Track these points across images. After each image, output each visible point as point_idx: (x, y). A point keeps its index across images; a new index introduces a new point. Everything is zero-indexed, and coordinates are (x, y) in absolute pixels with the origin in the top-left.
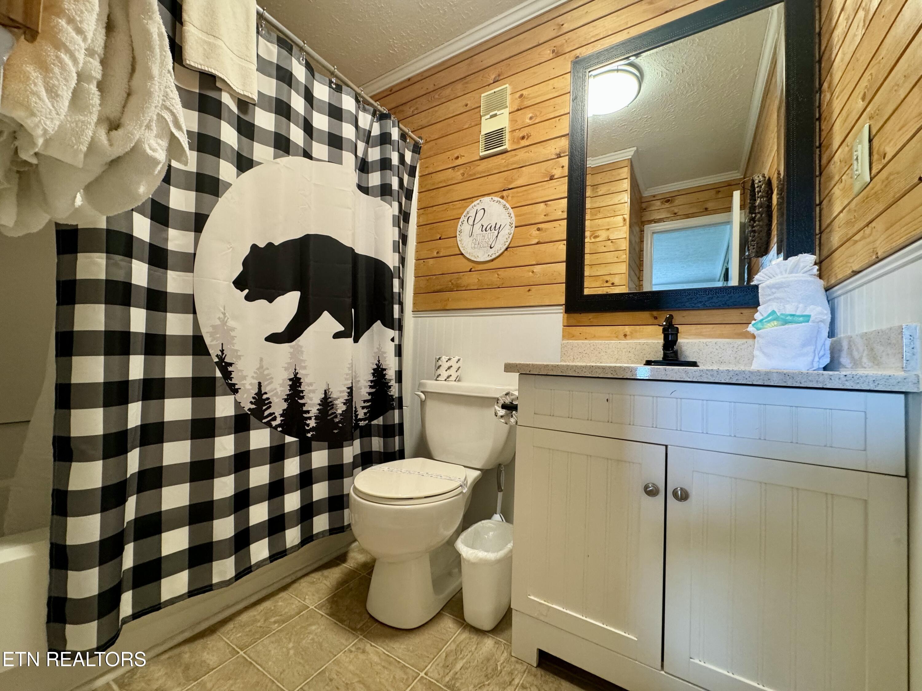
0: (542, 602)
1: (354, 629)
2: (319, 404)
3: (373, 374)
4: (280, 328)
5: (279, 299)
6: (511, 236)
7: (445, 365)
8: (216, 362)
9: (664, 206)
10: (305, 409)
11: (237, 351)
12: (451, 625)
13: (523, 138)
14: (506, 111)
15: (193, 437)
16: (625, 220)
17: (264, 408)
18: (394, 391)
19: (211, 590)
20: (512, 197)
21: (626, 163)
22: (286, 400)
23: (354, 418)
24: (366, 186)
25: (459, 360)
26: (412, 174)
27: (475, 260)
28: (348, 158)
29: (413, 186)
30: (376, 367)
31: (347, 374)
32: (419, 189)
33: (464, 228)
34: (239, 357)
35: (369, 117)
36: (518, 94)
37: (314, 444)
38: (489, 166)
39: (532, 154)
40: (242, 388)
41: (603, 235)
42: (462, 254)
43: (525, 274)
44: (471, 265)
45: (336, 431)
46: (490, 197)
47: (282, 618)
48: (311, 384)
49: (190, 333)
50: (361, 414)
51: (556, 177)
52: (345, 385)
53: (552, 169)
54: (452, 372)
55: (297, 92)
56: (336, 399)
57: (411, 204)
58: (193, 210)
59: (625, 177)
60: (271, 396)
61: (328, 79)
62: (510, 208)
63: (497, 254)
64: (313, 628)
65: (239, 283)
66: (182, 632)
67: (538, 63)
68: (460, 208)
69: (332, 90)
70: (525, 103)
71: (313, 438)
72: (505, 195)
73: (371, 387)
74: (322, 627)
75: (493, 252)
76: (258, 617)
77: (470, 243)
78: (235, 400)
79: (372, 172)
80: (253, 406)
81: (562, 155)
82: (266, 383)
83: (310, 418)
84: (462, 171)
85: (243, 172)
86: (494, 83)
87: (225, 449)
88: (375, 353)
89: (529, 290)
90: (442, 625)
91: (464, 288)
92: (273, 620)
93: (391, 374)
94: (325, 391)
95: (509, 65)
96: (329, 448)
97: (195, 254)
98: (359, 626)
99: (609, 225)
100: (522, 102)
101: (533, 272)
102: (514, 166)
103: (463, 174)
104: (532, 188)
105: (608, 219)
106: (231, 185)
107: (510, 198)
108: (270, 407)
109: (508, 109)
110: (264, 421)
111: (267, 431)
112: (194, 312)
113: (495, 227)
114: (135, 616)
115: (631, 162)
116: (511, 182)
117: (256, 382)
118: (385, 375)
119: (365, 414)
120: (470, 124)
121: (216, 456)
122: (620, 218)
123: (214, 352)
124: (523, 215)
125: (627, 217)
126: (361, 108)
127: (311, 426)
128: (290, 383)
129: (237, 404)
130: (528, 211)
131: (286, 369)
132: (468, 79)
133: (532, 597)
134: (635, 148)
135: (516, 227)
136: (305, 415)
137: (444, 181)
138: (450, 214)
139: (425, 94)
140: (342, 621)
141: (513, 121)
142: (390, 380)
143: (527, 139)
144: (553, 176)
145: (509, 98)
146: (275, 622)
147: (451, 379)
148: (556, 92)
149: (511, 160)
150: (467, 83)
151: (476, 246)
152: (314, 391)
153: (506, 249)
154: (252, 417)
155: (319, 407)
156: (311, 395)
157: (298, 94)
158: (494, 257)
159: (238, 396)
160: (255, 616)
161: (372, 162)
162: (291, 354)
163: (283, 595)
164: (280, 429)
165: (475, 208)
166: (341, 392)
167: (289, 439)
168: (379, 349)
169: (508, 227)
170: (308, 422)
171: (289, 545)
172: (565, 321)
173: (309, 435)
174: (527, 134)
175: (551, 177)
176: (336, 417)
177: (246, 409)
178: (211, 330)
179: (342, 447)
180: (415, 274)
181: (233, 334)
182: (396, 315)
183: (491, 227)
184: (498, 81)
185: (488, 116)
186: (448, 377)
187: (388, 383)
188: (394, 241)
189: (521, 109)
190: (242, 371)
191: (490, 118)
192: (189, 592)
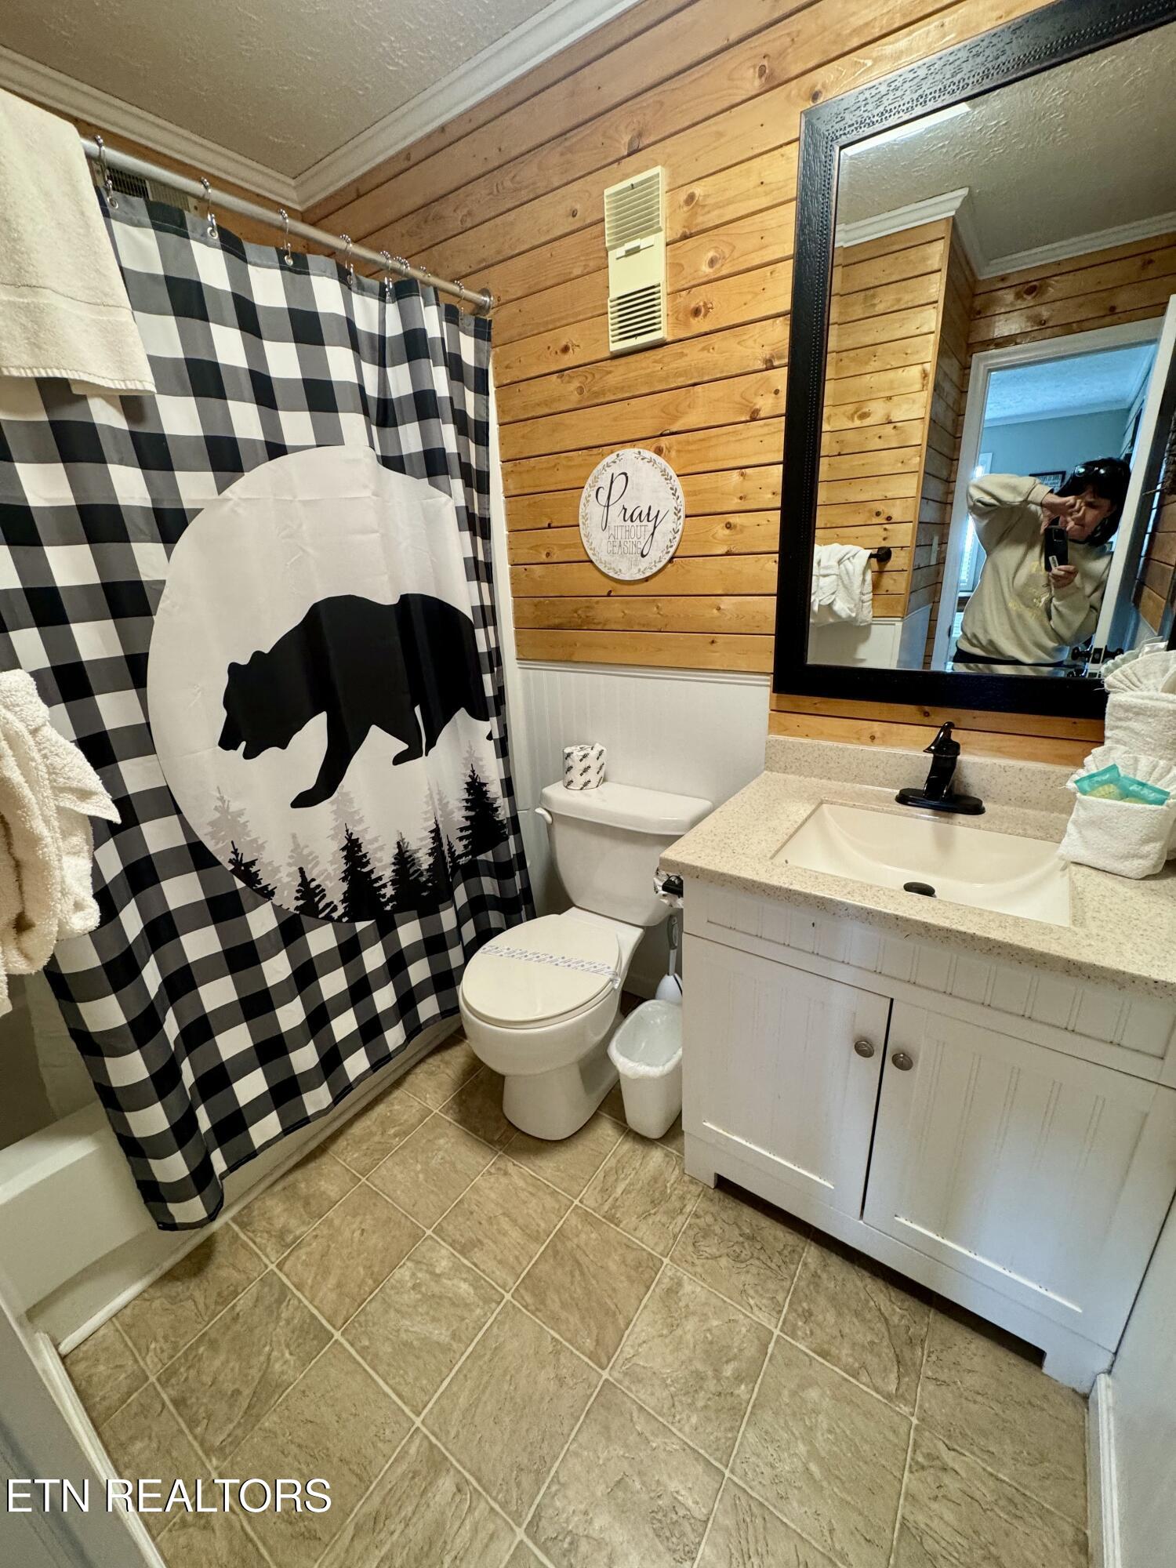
0: (721, 1131)
1: (491, 1142)
2: (394, 864)
3: (468, 790)
4: (309, 781)
5: (297, 738)
6: (678, 536)
7: (579, 767)
8: (232, 871)
9: (1020, 304)
10: (373, 876)
11: (255, 840)
12: (610, 1132)
13: (696, 312)
14: (658, 240)
15: (233, 970)
16: (925, 375)
17: (316, 899)
18: (503, 814)
19: (309, 1122)
20: (678, 451)
21: (944, 231)
22: (344, 879)
23: (449, 859)
24: (397, 454)
25: (601, 753)
26: (481, 389)
27: (616, 576)
28: (353, 424)
29: (488, 415)
30: (469, 780)
31: (426, 813)
32: (499, 417)
33: (590, 510)
34: (261, 847)
35: (374, 303)
36: (682, 196)
37: (397, 916)
38: (631, 375)
39: (713, 356)
40: (278, 885)
41: (878, 411)
42: (591, 561)
43: (705, 610)
44: (611, 585)
45: (425, 894)
46: (636, 450)
47: (403, 1128)
48: (376, 840)
49: (182, 841)
50: (459, 848)
51: (762, 414)
52: (425, 829)
53: (756, 395)
54: (592, 775)
55: (223, 323)
56: (417, 851)
57: (488, 454)
58: (119, 652)
59: (936, 267)
60: (324, 880)
61: (273, 250)
62: (675, 477)
63: (655, 570)
64: (442, 1141)
65: (228, 741)
66: (289, 1157)
67: (726, 104)
68: (580, 466)
69: (287, 273)
70: (700, 219)
71: (395, 910)
72: (663, 445)
73: (467, 808)
74: (453, 1140)
75: (647, 565)
76: (374, 1129)
77: (605, 541)
78: (273, 905)
79: (404, 423)
80: (301, 902)
81: (776, 363)
82: (310, 866)
83: (384, 886)
84: (576, 384)
85: (176, 542)
86: (629, 155)
87: (279, 972)
88: (466, 759)
89: (713, 642)
90: (599, 1131)
91: (599, 627)
92: (392, 1131)
93: (495, 790)
94: (398, 843)
95: (662, 103)
96: (420, 917)
97: (148, 724)
98: (496, 1138)
99: (891, 388)
100: (694, 215)
101: (719, 609)
102: (680, 381)
103: (581, 390)
104: (718, 436)
105: (891, 374)
106: (163, 582)
107: (673, 454)
108: (324, 896)
109: (662, 234)
110: (321, 916)
111: (330, 926)
112: (178, 812)
113: (648, 514)
114: (232, 1169)
115: (955, 227)
116: (675, 419)
117: (295, 869)
118: (486, 792)
119: (465, 847)
120: (586, 266)
121: (270, 984)
122: (916, 371)
123: (224, 857)
124: (700, 492)
125: (930, 368)
126: (354, 288)
127: (388, 896)
128: (345, 853)
129: (278, 910)
130: (708, 486)
131: (333, 837)
132: (574, 138)
133: (707, 1124)
134: (964, 192)
135: (687, 516)
136: (376, 885)
137: (546, 403)
138: (561, 478)
139: (483, 175)
140: (475, 1130)
141: (675, 267)
142: (495, 799)
143: (705, 315)
144: (757, 411)
145: (663, 202)
146: (395, 1135)
147: (589, 785)
148: (766, 194)
149: (674, 365)
150: (570, 150)
151: (616, 549)
152: (381, 848)
153: (671, 561)
154: (303, 917)
155: (393, 868)
156: (379, 855)
157: (225, 325)
158: (648, 574)
159: (276, 900)
160: (369, 1127)
161: (399, 399)
162: (335, 812)
163: (398, 1094)
164: (345, 919)
165: (610, 471)
166: (422, 839)
167: (360, 926)
168: (471, 753)
169: (671, 517)
170: (383, 891)
171: (392, 1047)
172: (774, 702)
173: (388, 908)
174: (705, 304)
175: (753, 413)
176: (421, 875)
177: (292, 910)
178: (210, 829)
179: (438, 912)
180: (513, 591)
181: (242, 820)
182: (489, 691)
183: (640, 514)
184: (638, 150)
185: (621, 251)
186: (586, 784)
187: (492, 804)
188: (465, 559)
189: (691, 236)
190: (270, 863)
191: (626, 256)
192: (284, 1131)
